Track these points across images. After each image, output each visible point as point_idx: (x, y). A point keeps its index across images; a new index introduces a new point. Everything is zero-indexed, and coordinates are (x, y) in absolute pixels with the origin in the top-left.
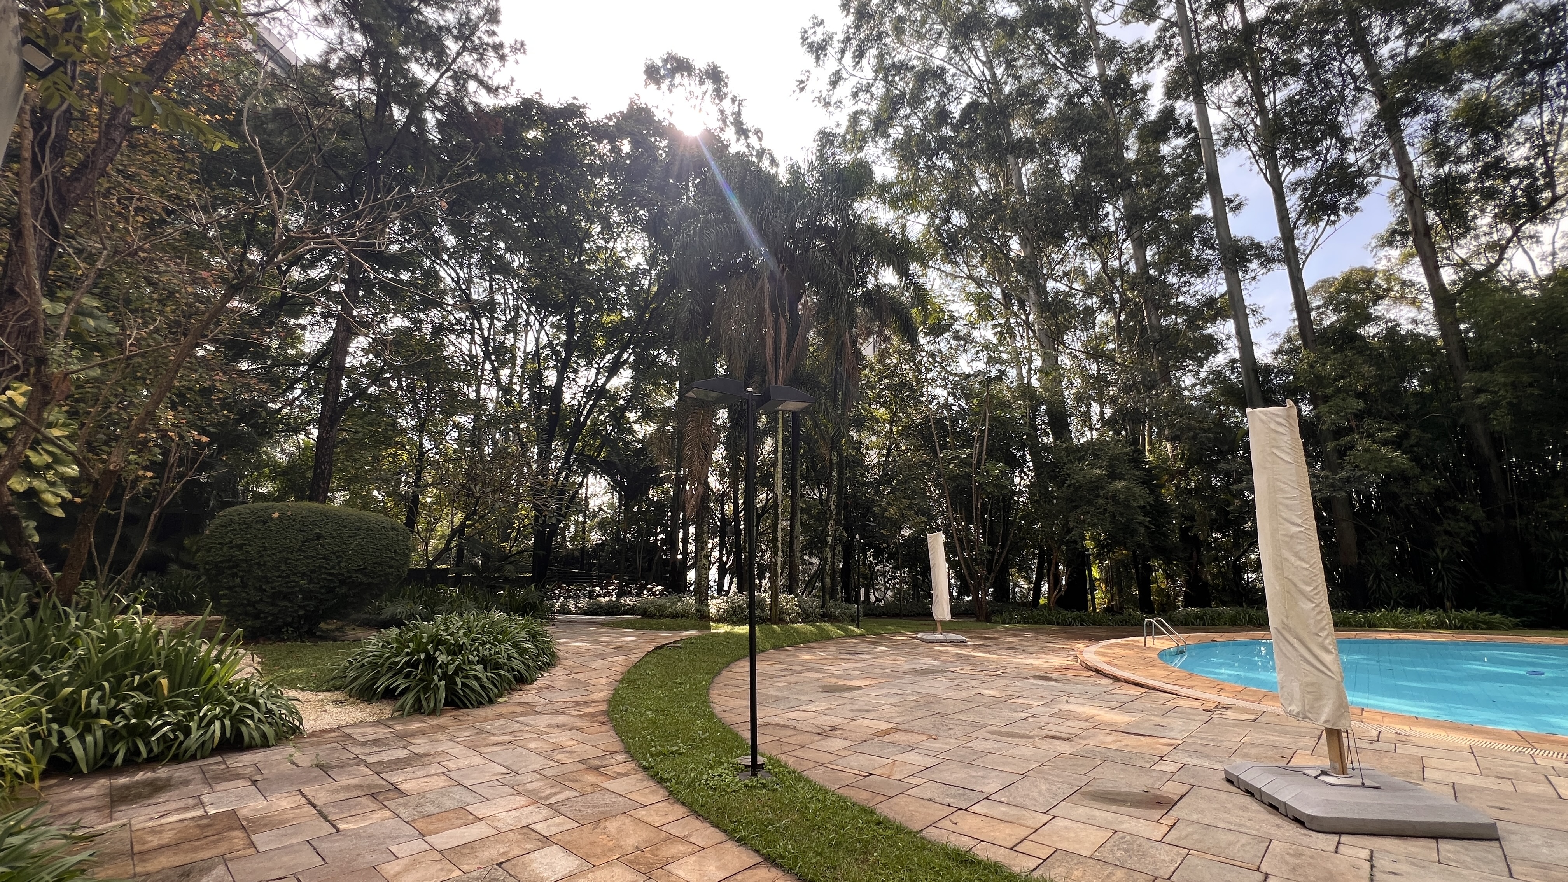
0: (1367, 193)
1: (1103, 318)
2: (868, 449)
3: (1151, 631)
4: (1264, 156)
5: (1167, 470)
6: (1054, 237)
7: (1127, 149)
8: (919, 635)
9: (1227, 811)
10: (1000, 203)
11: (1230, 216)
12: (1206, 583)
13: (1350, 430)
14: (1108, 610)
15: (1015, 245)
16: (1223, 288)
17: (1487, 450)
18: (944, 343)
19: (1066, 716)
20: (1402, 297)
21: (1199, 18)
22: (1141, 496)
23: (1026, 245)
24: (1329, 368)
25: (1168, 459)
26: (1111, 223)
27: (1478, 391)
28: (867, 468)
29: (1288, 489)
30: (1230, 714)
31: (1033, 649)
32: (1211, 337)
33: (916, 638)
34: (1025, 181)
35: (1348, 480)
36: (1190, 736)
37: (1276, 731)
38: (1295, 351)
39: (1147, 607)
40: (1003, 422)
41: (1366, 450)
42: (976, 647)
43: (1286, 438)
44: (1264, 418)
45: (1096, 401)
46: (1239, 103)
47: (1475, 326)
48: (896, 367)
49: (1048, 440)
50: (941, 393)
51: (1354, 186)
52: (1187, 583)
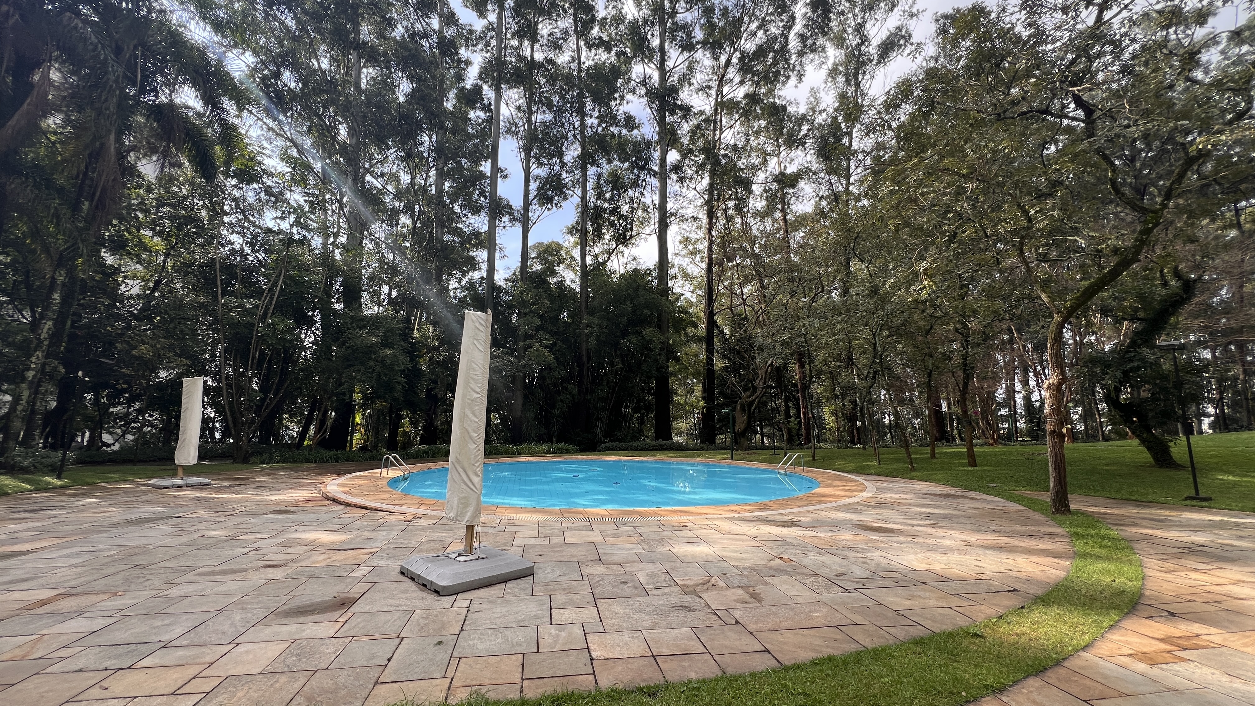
0: (567, 199)
1: (405, 220)
2: (125, 277)
3: (388, 464)
4: (524, 150)
5: (426, 345)
6: (379, 140)
7: (447, 100)
8: (150, 482)
9: (393, 597)
10: (335, 88)
11: (499, 180)
12: (436, 428)
13: (531, 337)
14: (363, 449)
15: (343, 132)
16: (485, 228)
17: (585, 359)
18: (250, 193)
19: (290, 544)
20: (570, 266)
21: (509, 36)
22: (403, 361)
23: (353, 135)
24: (529, 297)
25: (429, 337)
26: (423, 148)
27: (588, 326)
28: (121, 298)
29: (477, 368)
30: (422, 522)
31: (283, 486)
32: (473, 258)
33: (147, 485)
34: (364, 81)
35: (524, 366)
36: (388, 543)
37: (445, 529)
38: (517, 281)
39: (392, 446)
40: (300, 283)
41: (537, 350)
42: (220, 489)
43: (483, 335)
44: (474, 319)
45: (386, 284)
46: (518, 108)
47: (593, 290)
48: (185, 198)
49: (338, 306)
50: (237, 240)
51: (562, 192)
52: (424, 428)
